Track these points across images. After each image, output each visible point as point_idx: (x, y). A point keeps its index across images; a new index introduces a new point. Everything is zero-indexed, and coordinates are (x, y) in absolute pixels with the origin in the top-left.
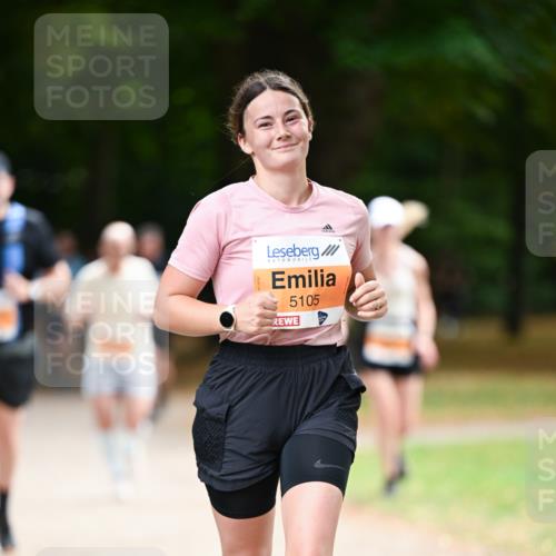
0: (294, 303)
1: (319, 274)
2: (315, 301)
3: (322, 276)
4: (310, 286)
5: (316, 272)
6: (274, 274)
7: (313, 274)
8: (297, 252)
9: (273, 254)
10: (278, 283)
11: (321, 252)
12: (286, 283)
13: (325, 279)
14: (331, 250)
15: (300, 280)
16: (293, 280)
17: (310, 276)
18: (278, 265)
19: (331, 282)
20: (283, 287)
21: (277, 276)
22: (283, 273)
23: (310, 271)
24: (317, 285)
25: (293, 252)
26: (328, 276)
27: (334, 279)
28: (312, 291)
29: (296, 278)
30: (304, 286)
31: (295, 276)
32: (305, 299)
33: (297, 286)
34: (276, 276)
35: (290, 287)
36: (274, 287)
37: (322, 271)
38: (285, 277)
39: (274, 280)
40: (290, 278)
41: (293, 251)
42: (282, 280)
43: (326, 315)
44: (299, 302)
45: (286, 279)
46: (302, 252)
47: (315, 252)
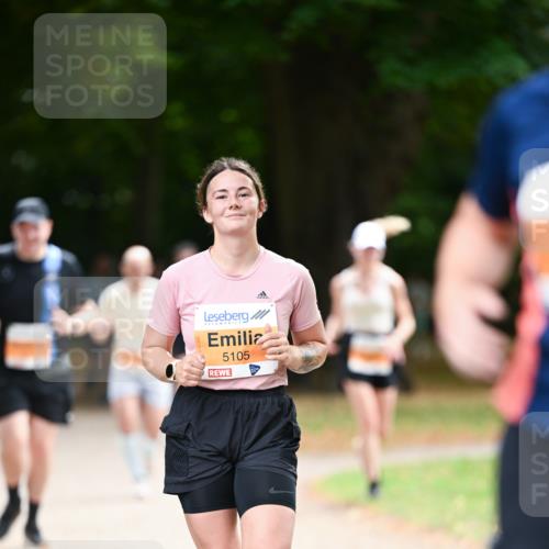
0: (226, 358)
1: (248, 334)
2: (245, 356)
3: (250, 336)
4: (240, 344)
5: (245, 333)
6: (210, 334)
7: (242, 335)
8: (228, 317)
9: (208, 319)
10: (213, 342)
11: (250, 316)
12: (219, 342)
13: (253, 339)
14: (261, 314)
15: (231, 340)
16: (225, 340)
17: (239, 336)
18: (213, 327)
20: (217, 345)
21: (212, 337)
22: (217, 334)
23: (239, 332)
24: (245, 343)
25: (224, 316)
26: (256, 336)
28: (242, 348)
29: (228, 338)
31: (226, 337)
32: (235, 354)
33: (228, 344)
35: (222, 345)
36: (210, 345)
37: (250, 332)
38: (218, 337)
39: (210, 340)
40: (222, 338)
42: (216, 339)
43: (259, 367)
44: (231, 357)
45: (219, 339)
46: (232, 317)
47: (245, 316)
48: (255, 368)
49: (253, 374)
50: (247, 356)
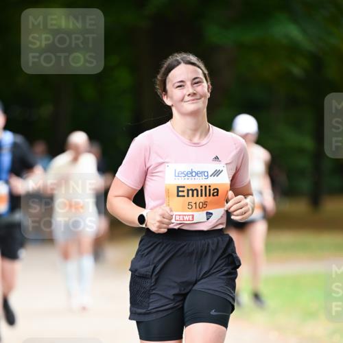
0: (190, 207)
1: (208, 188)
2: (205, 205)
3: (210, 190)
4: (202, 196)
5: (206, 187)
6: (178, 187)
7: (203, 188)
8: (194, 174)
9: (178, 175)
10: (180, 194)
11: (210, 174)
12: (185, 194)
13: (212, 192)
14: (217, 173)
15: (195, 192)
16: (190, 192)
17: (202, 190)
18: (181, 182)
19: (215, 194)
20: (184, 196)
21: (180, 189)
22: (184, 187)
23: (201, 187)
24: (206, 196)
25: (191, 174)
26: (214, 190)
27: (218, 192)
28: (203, 199)
29: (193, 190)
30: (197, 196)
31: (192, 190)
32: (198, 204)
33: (193, 196)
35: (188, 196)
36: (178, 196)
37: (210, 186)
38: (185, 189)
39: (178, 191)
40: (188, 190)
42: (183, 191)
43: (212, 214)
44: (194, 206)
45: (186, 191)
46: (197, 174)
47: (206, 174)
48: (209, 215)
49: (208, 219)
50: (205, 206)
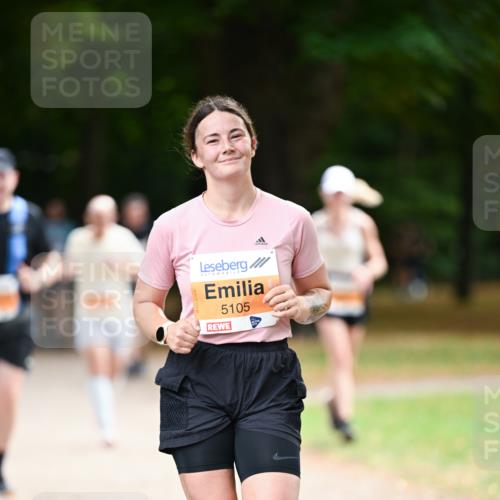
0: (225, 311)
1: (247, 284)
2: (245, 308)
3: (250, 286)
4: (239, 295)
5: (244, 283)
6: (207, 286)
7: (241, 285)
8: (226, 266)
9: (205, 269)
10: (210, 294)
11: (249, 265)
12: (216, 294)
13: (253, 289)
14: (261, 262)
15: (230, 291)
16: (223, 291)
17: (238, 287)
18: (210, 278)
19: (259, 291)
20: (215, 297)
21: (210, 288)
22: (214, 285)
23: (238, 283)
24: (245, 294)
26: (256, 285)
27: (262, 288)
28: (242, 299)
29: (226, 289)
30: (233, 295)
31: (224, 288)
32: (235, 307)
33: (227, 296)
34: (208, 288)
35: (220, 296)
36: (208, 297)
37: (250, 281)
38: (216, 288)
39: (207, 291)
40: (220, 289)
41: (222, 266)
42: (213, 291)
43: (260, 319)
44: (230, 309)
45: (217, 290)
46: (230, 266)
47: (244, 265)
48: (255, 321)
49: (254, 327)
50: (247, 308)
